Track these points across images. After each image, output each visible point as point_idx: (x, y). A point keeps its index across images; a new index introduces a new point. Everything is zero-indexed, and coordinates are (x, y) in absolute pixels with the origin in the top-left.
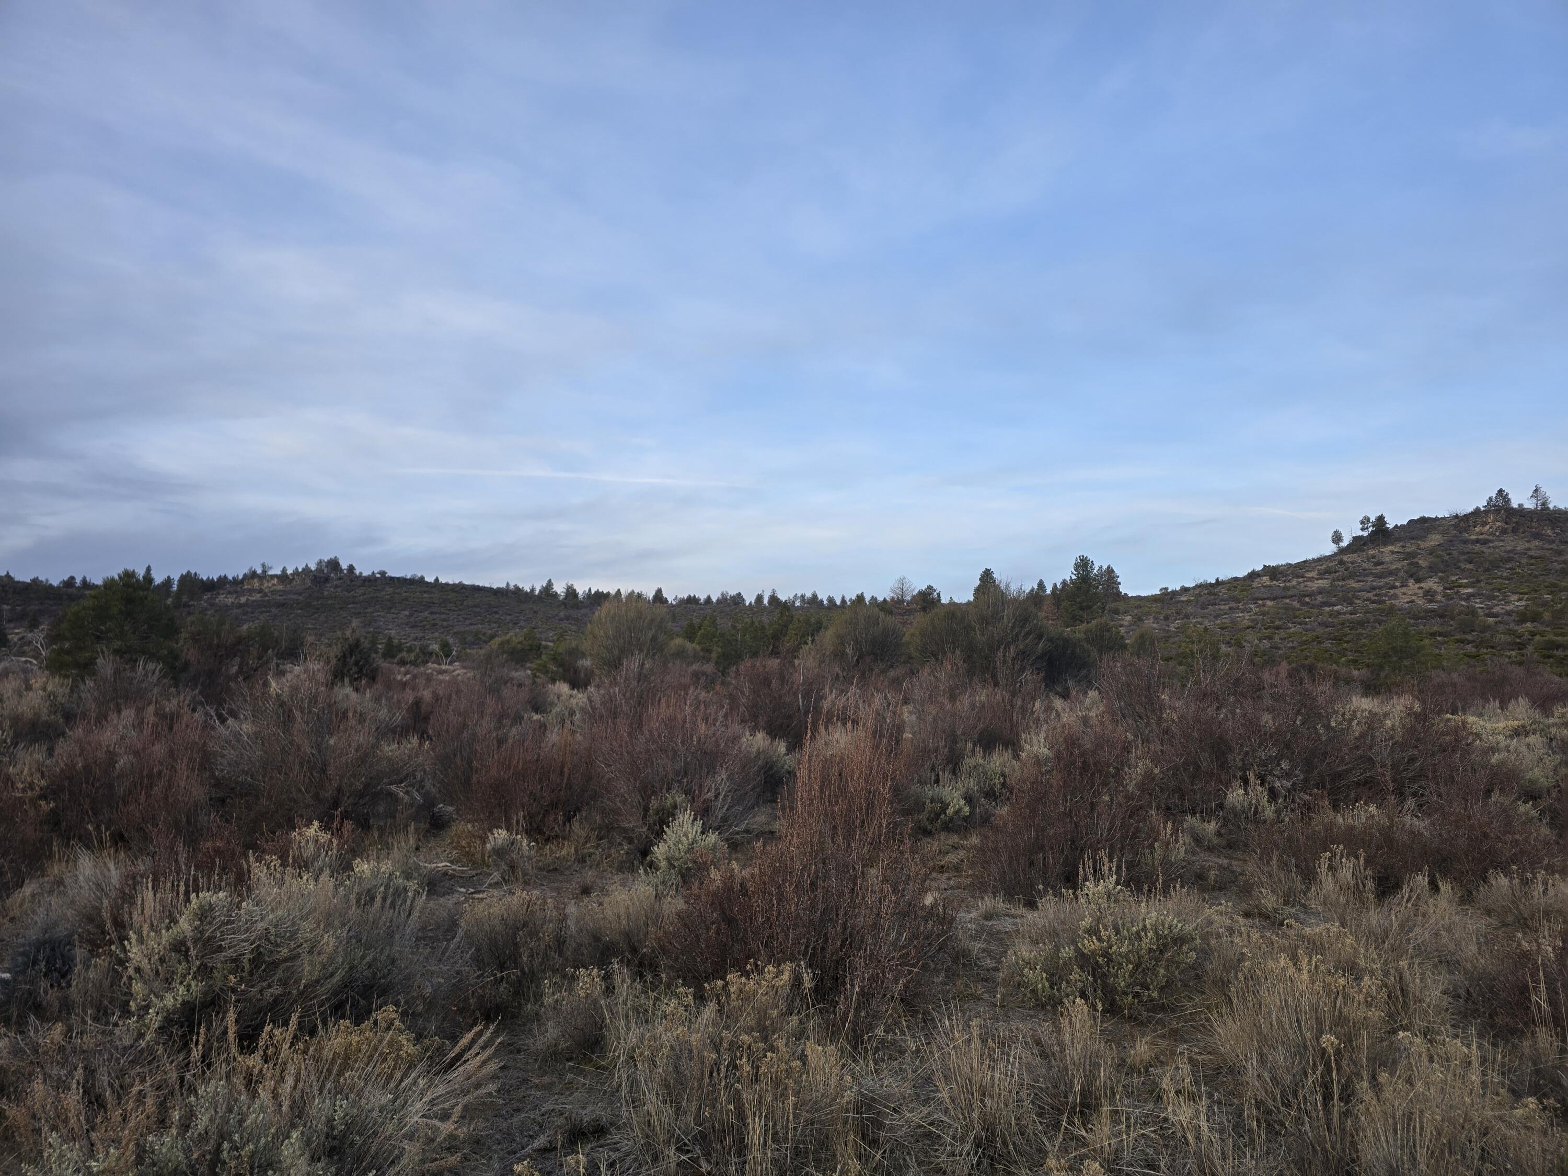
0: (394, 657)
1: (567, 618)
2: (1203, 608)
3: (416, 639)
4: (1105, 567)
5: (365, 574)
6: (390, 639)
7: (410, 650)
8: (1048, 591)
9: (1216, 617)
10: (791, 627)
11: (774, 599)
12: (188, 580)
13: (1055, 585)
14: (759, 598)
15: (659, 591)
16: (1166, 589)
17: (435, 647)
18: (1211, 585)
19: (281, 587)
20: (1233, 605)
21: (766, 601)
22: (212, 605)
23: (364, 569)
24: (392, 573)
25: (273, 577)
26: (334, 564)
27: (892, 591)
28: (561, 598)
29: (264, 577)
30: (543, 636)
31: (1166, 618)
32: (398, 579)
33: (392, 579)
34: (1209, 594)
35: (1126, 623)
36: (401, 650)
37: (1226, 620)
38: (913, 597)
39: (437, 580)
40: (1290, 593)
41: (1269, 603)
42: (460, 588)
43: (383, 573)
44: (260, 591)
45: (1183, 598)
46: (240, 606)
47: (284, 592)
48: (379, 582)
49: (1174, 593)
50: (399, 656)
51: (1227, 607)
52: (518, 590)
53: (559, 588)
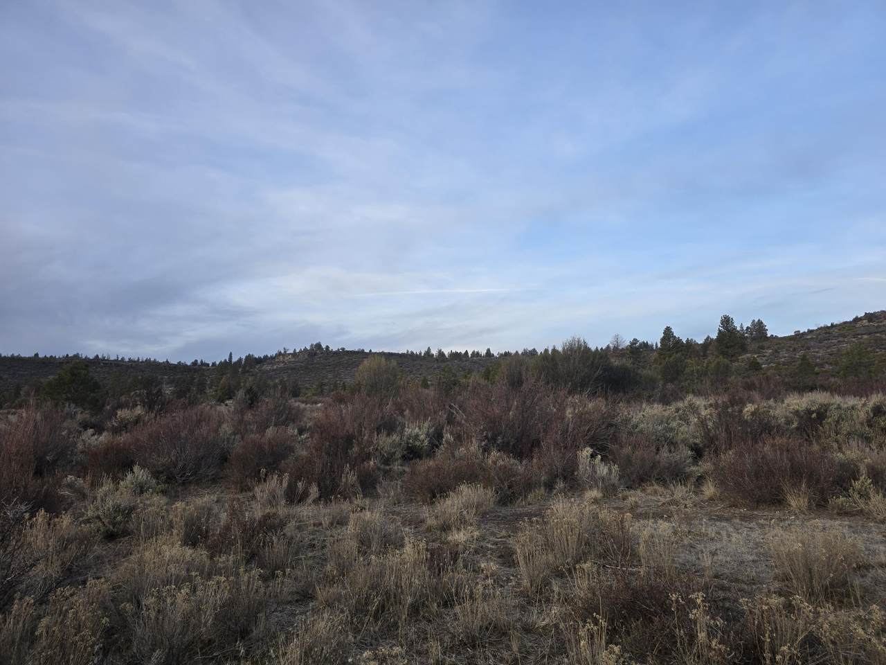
5: (334, 350)
11: (554, 351)
14: (546, 351)
15: (489, 350)
16: (799, 331)
18: (828, 327)
19: (293, 360)
22: (261, 371)
24: (347, 349)
25: (289, 354)
26: (319, 346)
28: (435, 357)
29: (285, 355)
32: (351, 351)
33: (348, 352)
39: (371, 351)
40: (880, 330)
41: (865, 337)
42: (382, 355)
43: (343, 349)
44: (283, 362)
45: (809, 337)
47: (295, 362)
48: (341, 354)
49: (804, 334)
51: (836, 341)
52: (413, 354)
53: (434, 352)
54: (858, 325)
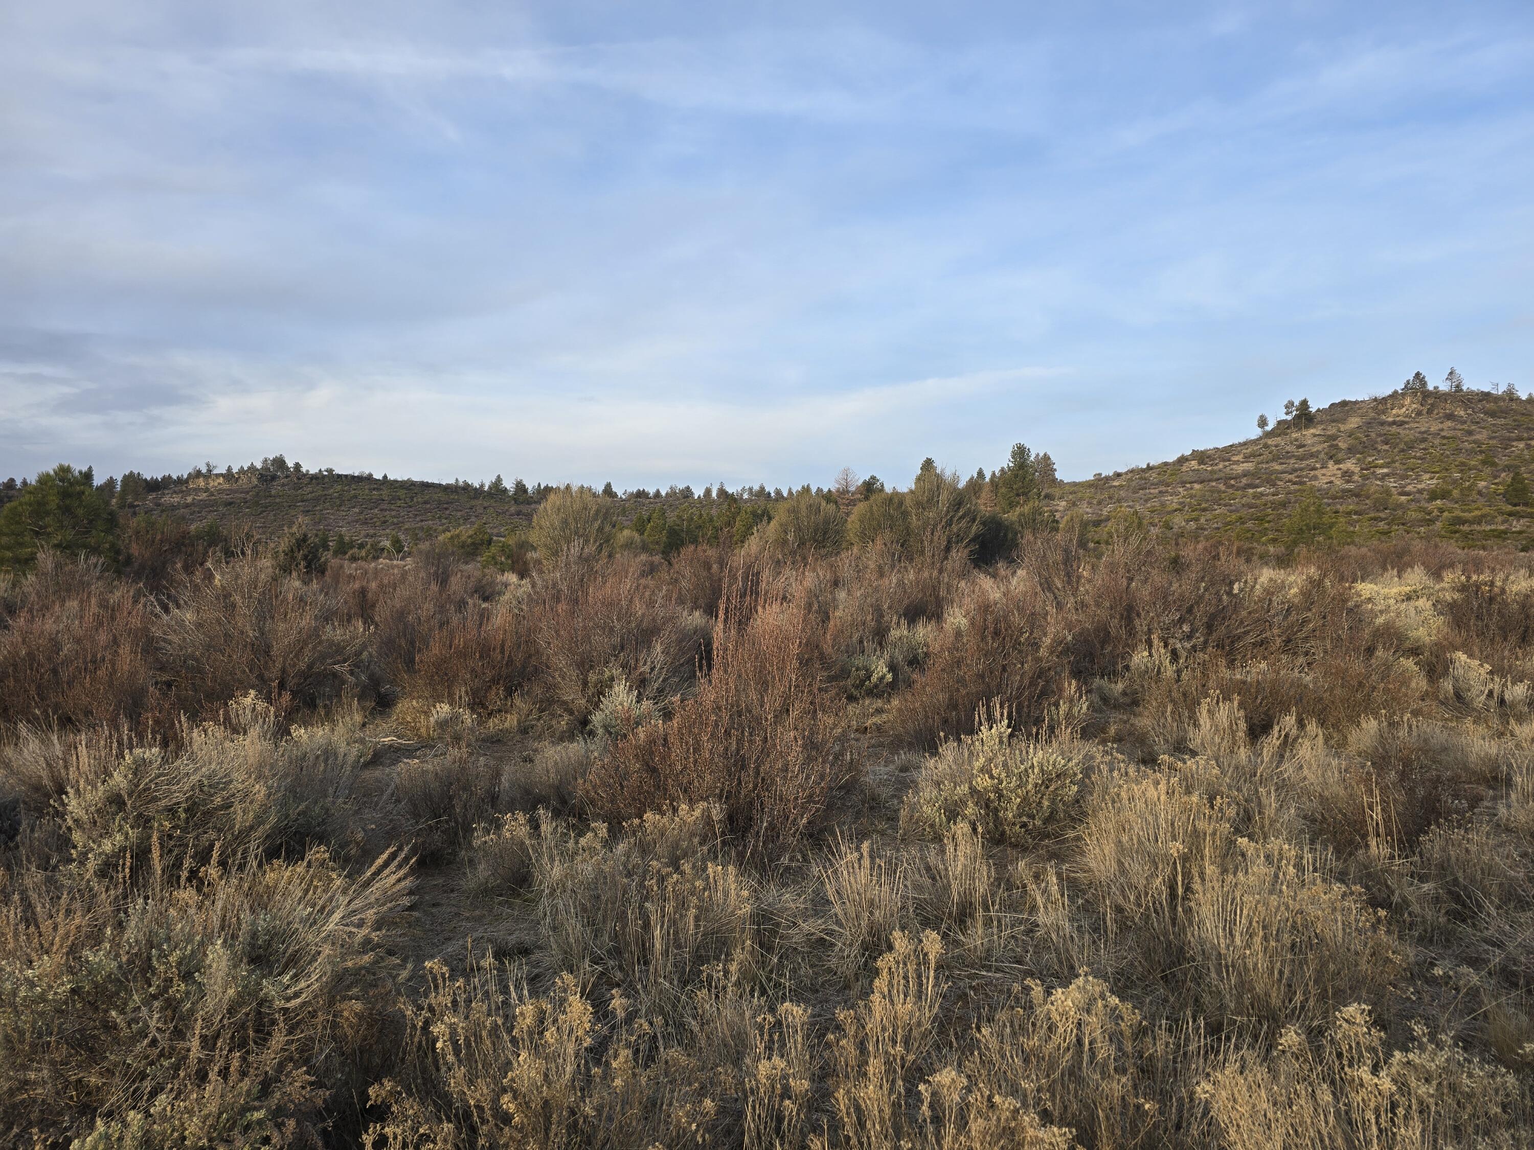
0: (346, 553)
1: (519, 513)
2: (1134, 493)
3: (367, 536)
4: (1041, 455)
5: (312, 472)
6: (341, 536)
7: (361, 546)
8: (987, 480)
9: (1146, 501)
10: (738, 519)
11: (722, 492)
12: (131, 480)
13: (994, 473)
14: (708, 492)
15: (608, 486)
16: (1100, 474)
17: (387, 543)
18: (1143, 470)
19: (227, 486)
20: (1163, 488)
21: (714, 494)
22: (158, 505)
23: (310, 467)
24: (338, 471)
25: (217, 476)
26: (280, 462)
27: (837, 482)
28: (511, 494)
29: (209, 475)
30: (495, 531)
31: (1099, 503)
32: (346, 476)
33: (339, 476)
34: (1141, 478)
35: (1061, 509)
36: (352, 547)
37: (1154, 503)
38: (858, 488)
39: (385, 477)
40: (1216, 476)
41: (1196, 486)
42: (409, 486)
43: (330, 471)
44: (206, 490)
45: (1116, 483)
46: (187, 506)
47: (231, 491)
48: (326, 480)
49: (1107, 478)
50: (350, 552)
51: (1157, 491)
52: (467, 487)
53: (509, 484)
54: (1184, 469)
